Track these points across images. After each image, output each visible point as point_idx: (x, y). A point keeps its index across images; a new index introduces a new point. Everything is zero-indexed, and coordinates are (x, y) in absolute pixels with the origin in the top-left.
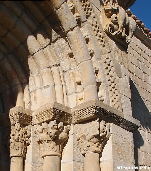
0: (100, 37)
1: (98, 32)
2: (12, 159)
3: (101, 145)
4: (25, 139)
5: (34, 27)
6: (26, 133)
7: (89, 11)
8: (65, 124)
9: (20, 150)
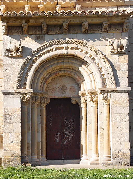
0: (103, 60)
1: (102, 59)
2: (82, 108)
3: (107, 102)
4: (85, 101)
5: (80, 64)
6: (85, 99)
7: (97, 53)
8: (95, 95)
9: (84, 105)
